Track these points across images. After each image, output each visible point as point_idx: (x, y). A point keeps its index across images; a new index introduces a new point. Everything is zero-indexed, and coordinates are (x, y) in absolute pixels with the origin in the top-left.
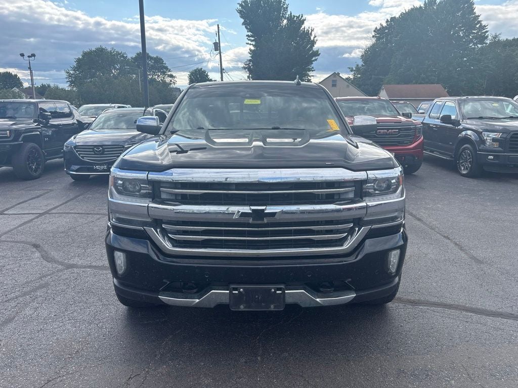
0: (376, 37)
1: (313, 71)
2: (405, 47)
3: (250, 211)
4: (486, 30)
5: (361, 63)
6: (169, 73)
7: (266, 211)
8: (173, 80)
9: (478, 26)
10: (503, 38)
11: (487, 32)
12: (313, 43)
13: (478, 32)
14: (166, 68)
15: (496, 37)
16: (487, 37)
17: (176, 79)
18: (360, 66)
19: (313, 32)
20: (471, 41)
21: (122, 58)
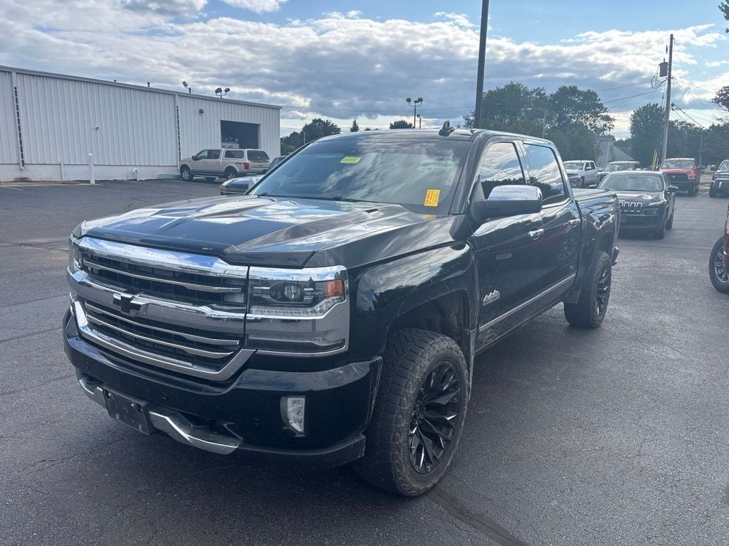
3: (120, 299)
6: (604, 114)
7: (132, 302)
8: (608, 125)
14: (600, 106)
17: (613, 123)
21: (538, 96)
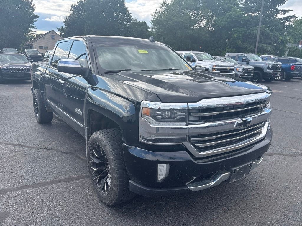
0: (72, 11)
1: (35, 28)
2: (92, 19)
4: (131, 16)
5: (64, 26)
9: (127, 13)
10: (138, 21)
11: (132, 17)
12: (33, 9)
13: (127, 17)
15: (135, 20)
16: (132, 19)
18: (64, 27)
19: (32, 2)
20: (125, 21)
